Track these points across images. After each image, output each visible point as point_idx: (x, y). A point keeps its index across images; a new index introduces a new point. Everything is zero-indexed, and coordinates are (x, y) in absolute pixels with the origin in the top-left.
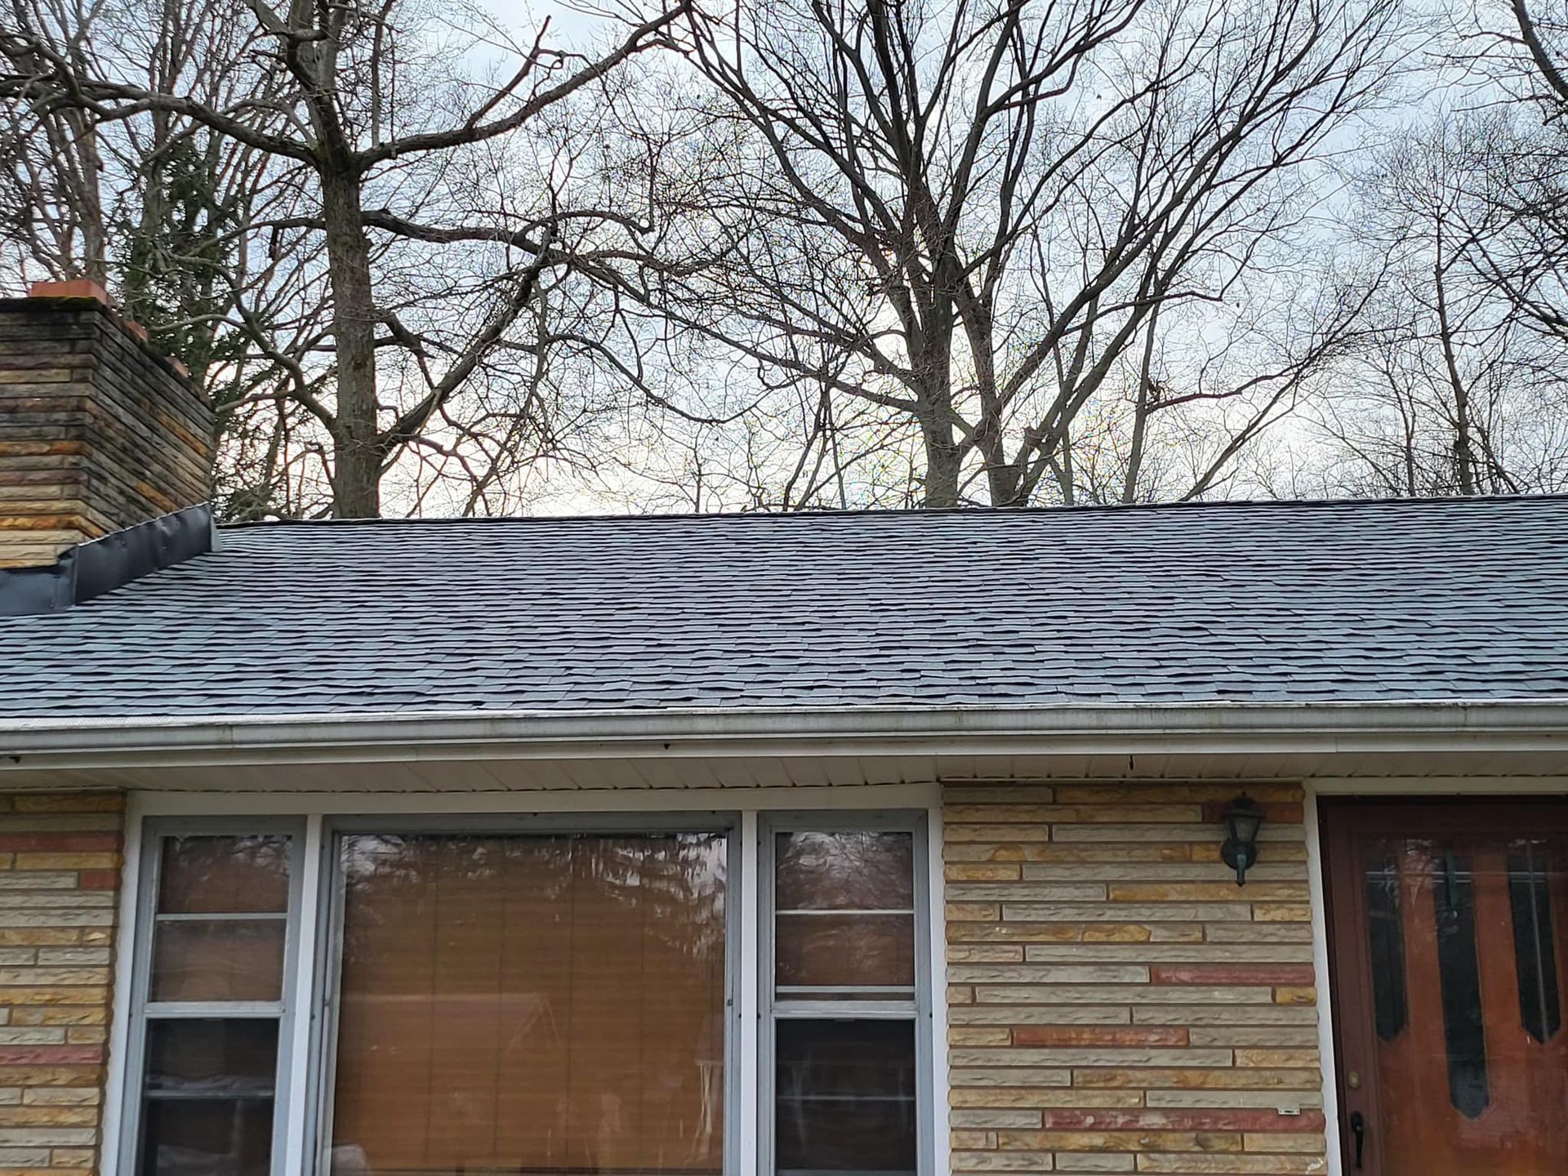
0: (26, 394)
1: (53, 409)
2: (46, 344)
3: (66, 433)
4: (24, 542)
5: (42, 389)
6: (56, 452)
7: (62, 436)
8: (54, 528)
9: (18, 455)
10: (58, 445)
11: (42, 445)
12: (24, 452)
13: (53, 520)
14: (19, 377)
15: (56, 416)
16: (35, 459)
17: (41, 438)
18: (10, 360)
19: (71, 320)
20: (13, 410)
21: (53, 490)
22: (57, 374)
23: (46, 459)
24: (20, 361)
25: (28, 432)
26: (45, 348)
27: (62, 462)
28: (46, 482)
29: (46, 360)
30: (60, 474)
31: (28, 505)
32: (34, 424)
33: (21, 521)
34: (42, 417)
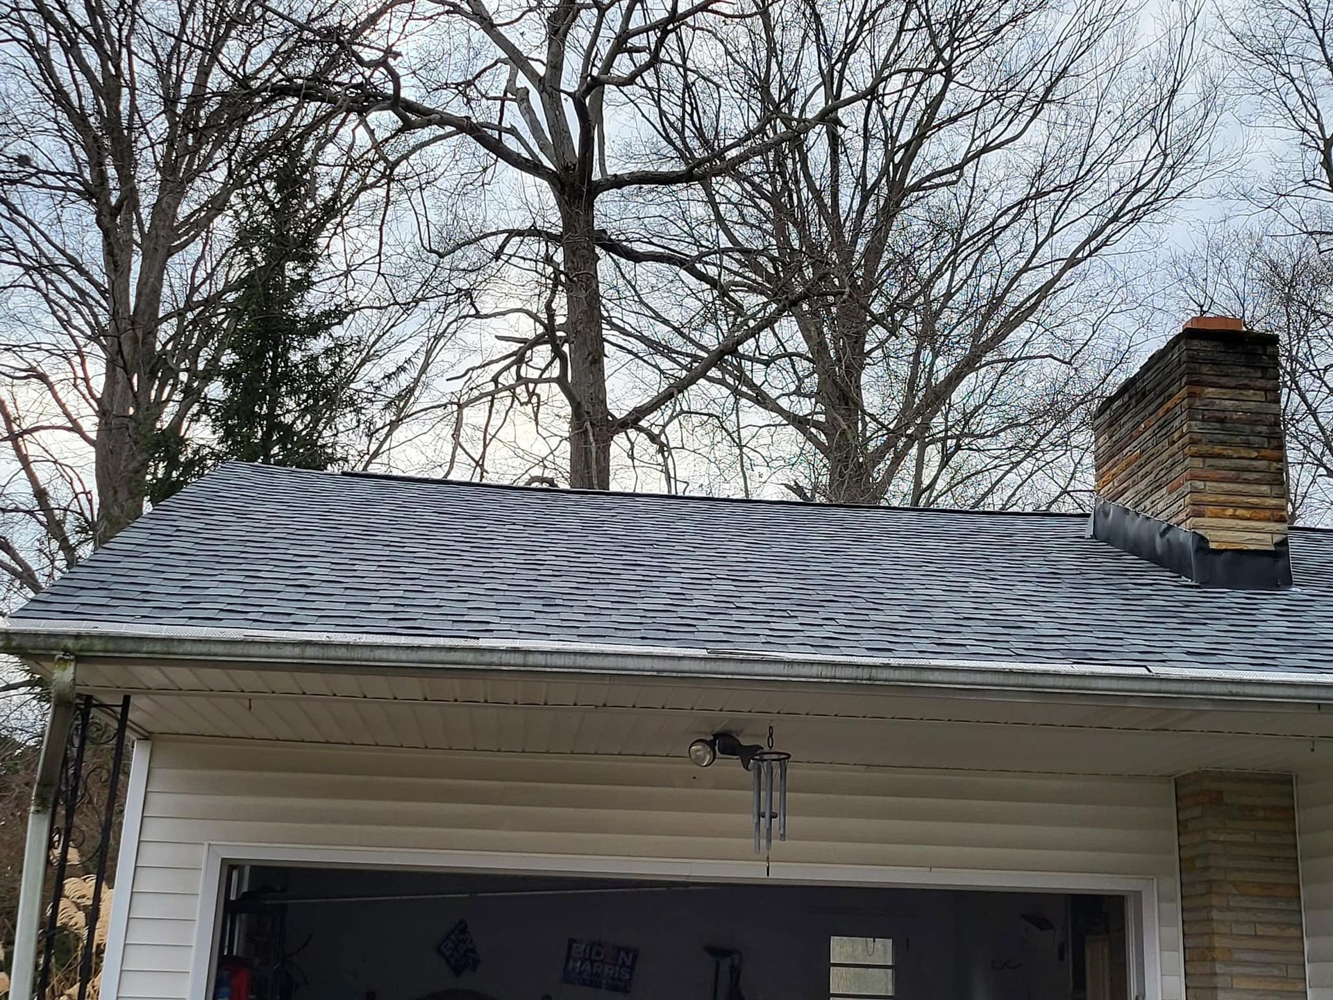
0: (1231, 409)
1: (1254, 423)
2: (1243, 369)
3: (1269, 443)
4: (1246, 530)
5: (1245, 406)
6: (1263, 458)
7: (1266, 446)
8: (1268, 520)
9: (1230, 457)
10: (1263, 452)
11: (1251, 451)
12: (1235, 455)
13: (1268, 513)
14: (1224, 394)
15: (1259, 429)
16: (1246, 462)
17: (1249, 445)
18: (1215, 379)
19: (1260, 352)
20: (1222, 421)
21: (1265, 489)
22: (1255, 394)
23: (1255, 463)
24: (1224, 380)
25: (1238, 439)
26: (1242, 372)
27: (1269, 467)
28: (1258, 482)
29: (1246, 381)
30: (1268, 477)
31: (1245, 499)
32: (1241, 434)
33: (1239, 512)
34: (1247, 429)
